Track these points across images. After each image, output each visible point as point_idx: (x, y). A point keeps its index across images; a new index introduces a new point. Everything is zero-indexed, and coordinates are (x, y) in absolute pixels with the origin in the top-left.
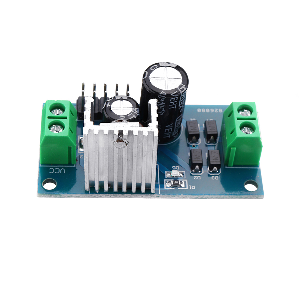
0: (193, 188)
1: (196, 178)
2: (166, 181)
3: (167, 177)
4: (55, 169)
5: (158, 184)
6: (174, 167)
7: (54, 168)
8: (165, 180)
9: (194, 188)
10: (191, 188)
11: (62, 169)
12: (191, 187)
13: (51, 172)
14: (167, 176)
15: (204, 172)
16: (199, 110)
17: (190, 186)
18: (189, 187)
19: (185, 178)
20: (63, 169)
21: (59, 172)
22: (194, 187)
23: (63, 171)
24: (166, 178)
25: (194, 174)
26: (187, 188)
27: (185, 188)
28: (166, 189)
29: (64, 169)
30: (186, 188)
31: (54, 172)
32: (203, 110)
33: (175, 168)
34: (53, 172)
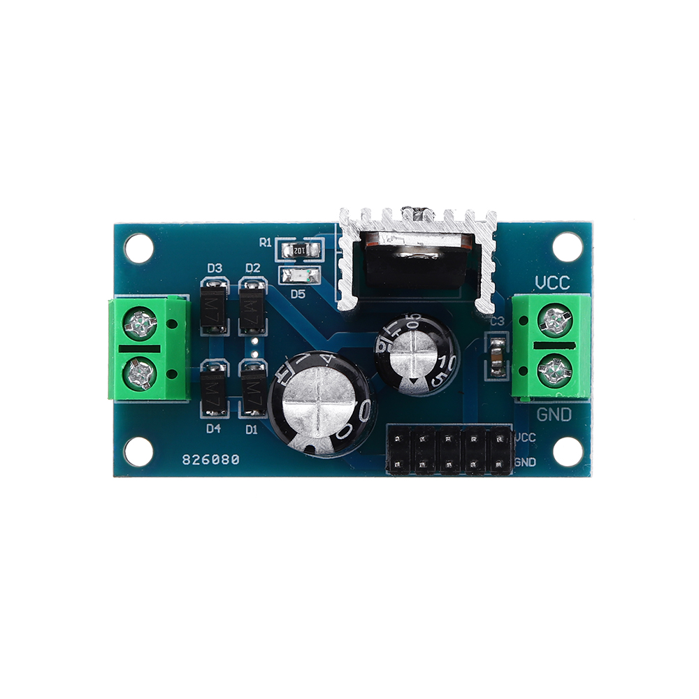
0: (263, 241)
1: (254, 268)
2: (320, 258)
3: (317, 268)
4: (557, 287)
5: (337, 251)
6: (302, 295)
7: (559, 291)
8: (323, 260)
9: (261, 239)
10: (269, 239)
11: (543, 286)
12: (267, 244)
13: (566, 278)
14: (317, 270)
15: (237, 284)
16: (236, 460)
17: (269, 246)
18: (273, 243)
19: (279, 267)
20: (541, 288)
21: (549, 278)
22: (261, 244)
23: (541, 283)
24: (320, 267)
25: (259, 277)
26: (277, 239)
27: (281, 239)
28: (320, 236)
29: (538, 286)
30: (279, 241)
31: (559, 279)
32: (225, 459)
33: (300, 293)
34: (561, 279)
